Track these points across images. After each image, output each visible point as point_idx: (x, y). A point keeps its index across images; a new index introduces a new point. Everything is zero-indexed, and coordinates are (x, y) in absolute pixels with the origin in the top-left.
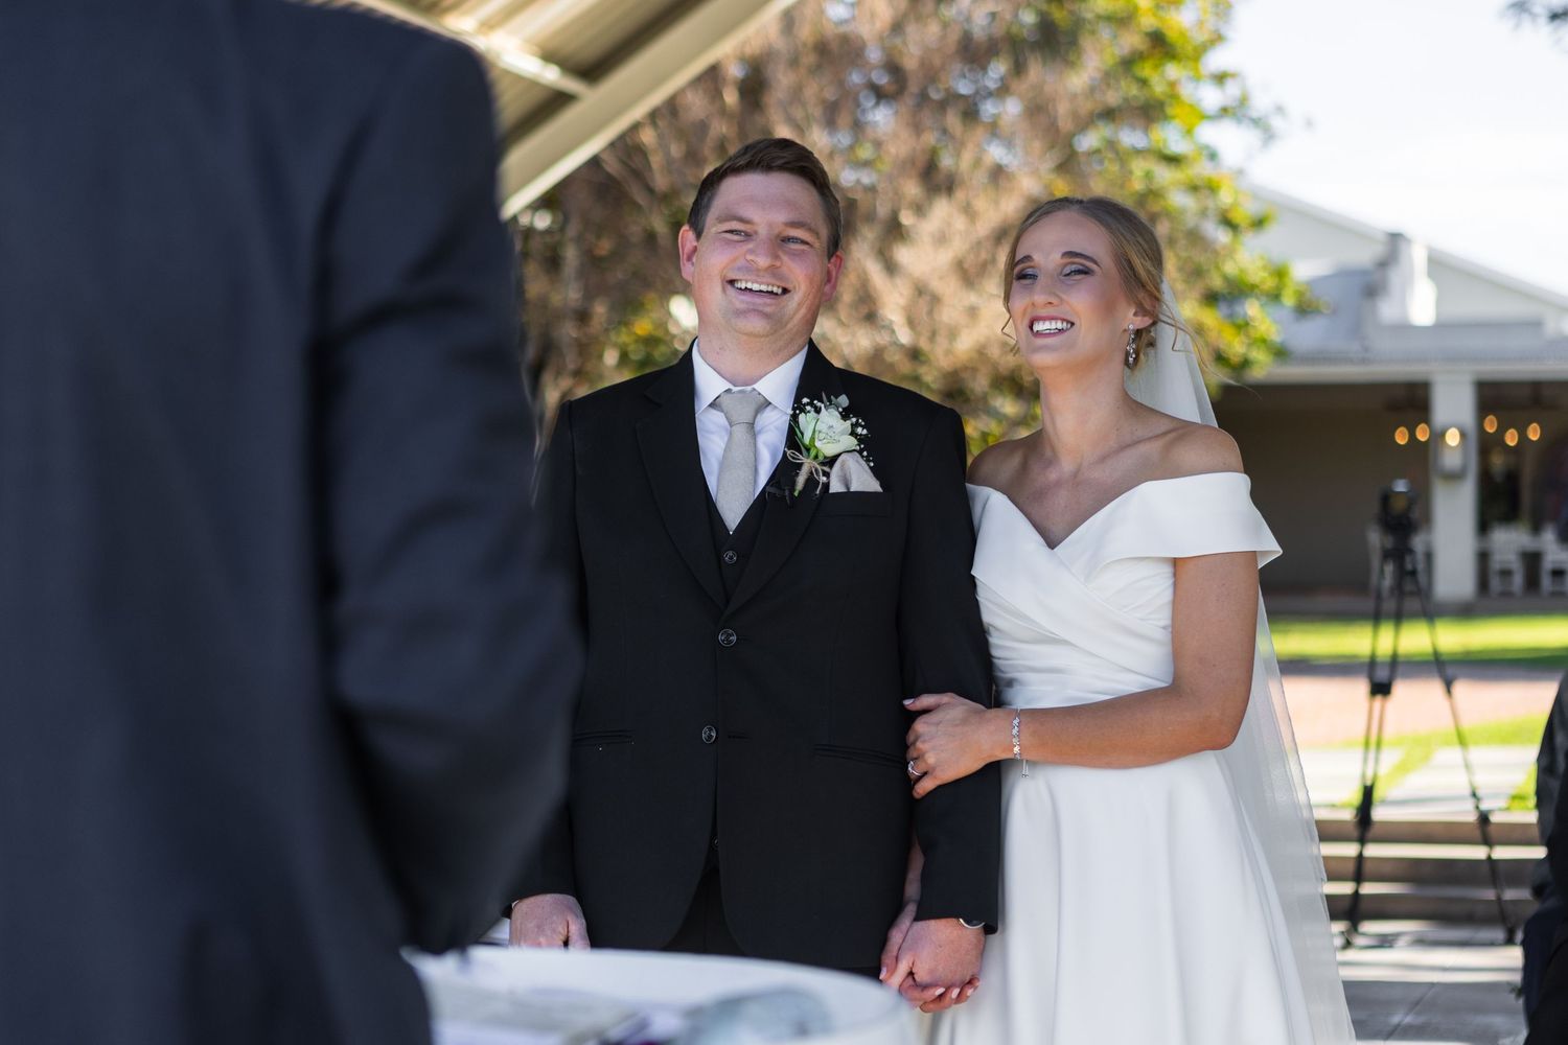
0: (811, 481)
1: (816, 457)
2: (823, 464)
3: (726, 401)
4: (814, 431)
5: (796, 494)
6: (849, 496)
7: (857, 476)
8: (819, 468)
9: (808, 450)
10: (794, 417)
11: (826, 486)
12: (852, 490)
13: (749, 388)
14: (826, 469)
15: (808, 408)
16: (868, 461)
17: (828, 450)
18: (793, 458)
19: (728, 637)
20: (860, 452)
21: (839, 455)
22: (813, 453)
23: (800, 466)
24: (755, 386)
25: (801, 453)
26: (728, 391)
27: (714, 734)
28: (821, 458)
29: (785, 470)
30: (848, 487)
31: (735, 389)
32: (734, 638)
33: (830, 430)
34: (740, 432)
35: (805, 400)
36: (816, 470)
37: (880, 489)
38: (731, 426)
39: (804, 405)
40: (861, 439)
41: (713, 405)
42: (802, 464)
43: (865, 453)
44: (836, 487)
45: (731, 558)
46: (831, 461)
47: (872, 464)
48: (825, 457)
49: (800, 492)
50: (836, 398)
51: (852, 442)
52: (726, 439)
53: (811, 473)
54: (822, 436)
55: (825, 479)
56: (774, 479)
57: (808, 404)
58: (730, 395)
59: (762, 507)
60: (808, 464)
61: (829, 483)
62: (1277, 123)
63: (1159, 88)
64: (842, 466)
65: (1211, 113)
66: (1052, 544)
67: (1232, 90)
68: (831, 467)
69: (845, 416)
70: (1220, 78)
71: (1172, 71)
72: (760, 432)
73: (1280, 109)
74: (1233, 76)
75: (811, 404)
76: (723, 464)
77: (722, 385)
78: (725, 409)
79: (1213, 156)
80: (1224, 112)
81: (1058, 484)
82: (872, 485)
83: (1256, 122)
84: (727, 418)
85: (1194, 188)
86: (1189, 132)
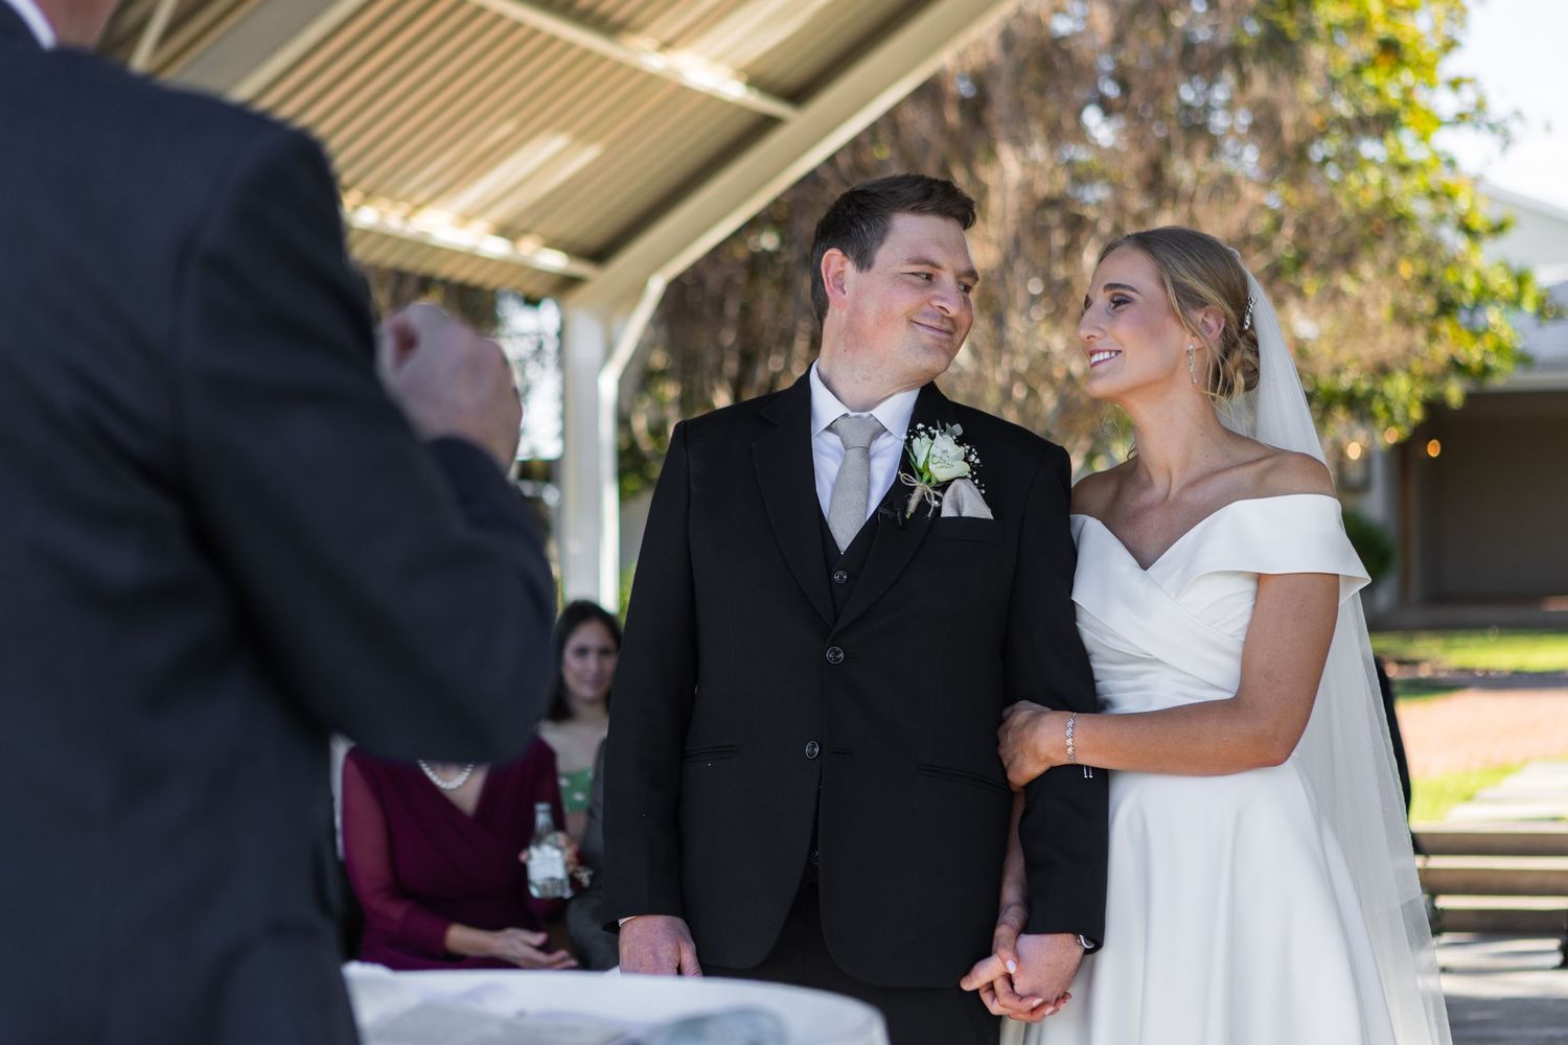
0: (923, 505)
1: (929, 481)
2: (935, 488)
3: (843, 425)
4: (928, 456)
5: (908, 516)
6: (960, 521)
7: (970, 503)
8: (932, 492)
9: (921, 474)
10: (909, 442)
11: (938, 510)
12: (963, 515)
13: (866, 414)
14: (939, 494)
15: (923, 433)
16: (979, 488)
17: (941, 474)
18: (906, 481)
19: (835, 655)
20: (973, 479)
21: (952, 480)
22: (926, 477)
23: (913, 489)
24: (872, 412)
25: (914, 477)
26: (846, 415)
27: (817, 750)
28: (933, 482)
29: (898, 493)
30: (959, 512)
31: (852, 414)
32: (841, 655)
33: (944, 455)
34: (855, 456)
35: (920, 426)
36: (929, 494)
37: (992, 518)
38: (846, 448)
39: (919, 431)
40: (973, 467)
41: (829, 428)
42: (915, 487)
43: (977, 481)
44: (948, 512)
45: (841, 577)
46: (944, 486)
47: (983, 492)
48: (938, 482)
49: (912, 515)
50: (952, 425)
51: (964, 468)
52: (840, 463)
53: (924, 496)
54: (936, 460)
55: (937, 503)
56: (887, 501)
57: (923, 430)
58: (847, 419)
59: (875, 529)
60: (920, 488)
61: (940, 508)
62: (1515, 127)
63: (1393, 94)
64: (955, 491)
65: (1446, 119)
66: (1145, 565)
67: (1468, 96)
68: (944, 492)
69: (959, 441)
70: (1455, 84)
71: (1407, 76)
72: (873, 457)
73: (1518, 114)
74: (1471, 81)
75: (925, 430)
76: (837, 486)
77: (841, 410)
78: (842, 432)
79: (1451, 163)
80: (1461, 118)
81: (1150, 507)
82: (985, 512)
83: (1492, 127)
84: (843, 441)
85: (1433, 195)
86: (1424, 137)
